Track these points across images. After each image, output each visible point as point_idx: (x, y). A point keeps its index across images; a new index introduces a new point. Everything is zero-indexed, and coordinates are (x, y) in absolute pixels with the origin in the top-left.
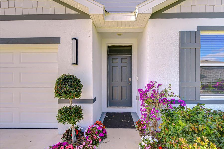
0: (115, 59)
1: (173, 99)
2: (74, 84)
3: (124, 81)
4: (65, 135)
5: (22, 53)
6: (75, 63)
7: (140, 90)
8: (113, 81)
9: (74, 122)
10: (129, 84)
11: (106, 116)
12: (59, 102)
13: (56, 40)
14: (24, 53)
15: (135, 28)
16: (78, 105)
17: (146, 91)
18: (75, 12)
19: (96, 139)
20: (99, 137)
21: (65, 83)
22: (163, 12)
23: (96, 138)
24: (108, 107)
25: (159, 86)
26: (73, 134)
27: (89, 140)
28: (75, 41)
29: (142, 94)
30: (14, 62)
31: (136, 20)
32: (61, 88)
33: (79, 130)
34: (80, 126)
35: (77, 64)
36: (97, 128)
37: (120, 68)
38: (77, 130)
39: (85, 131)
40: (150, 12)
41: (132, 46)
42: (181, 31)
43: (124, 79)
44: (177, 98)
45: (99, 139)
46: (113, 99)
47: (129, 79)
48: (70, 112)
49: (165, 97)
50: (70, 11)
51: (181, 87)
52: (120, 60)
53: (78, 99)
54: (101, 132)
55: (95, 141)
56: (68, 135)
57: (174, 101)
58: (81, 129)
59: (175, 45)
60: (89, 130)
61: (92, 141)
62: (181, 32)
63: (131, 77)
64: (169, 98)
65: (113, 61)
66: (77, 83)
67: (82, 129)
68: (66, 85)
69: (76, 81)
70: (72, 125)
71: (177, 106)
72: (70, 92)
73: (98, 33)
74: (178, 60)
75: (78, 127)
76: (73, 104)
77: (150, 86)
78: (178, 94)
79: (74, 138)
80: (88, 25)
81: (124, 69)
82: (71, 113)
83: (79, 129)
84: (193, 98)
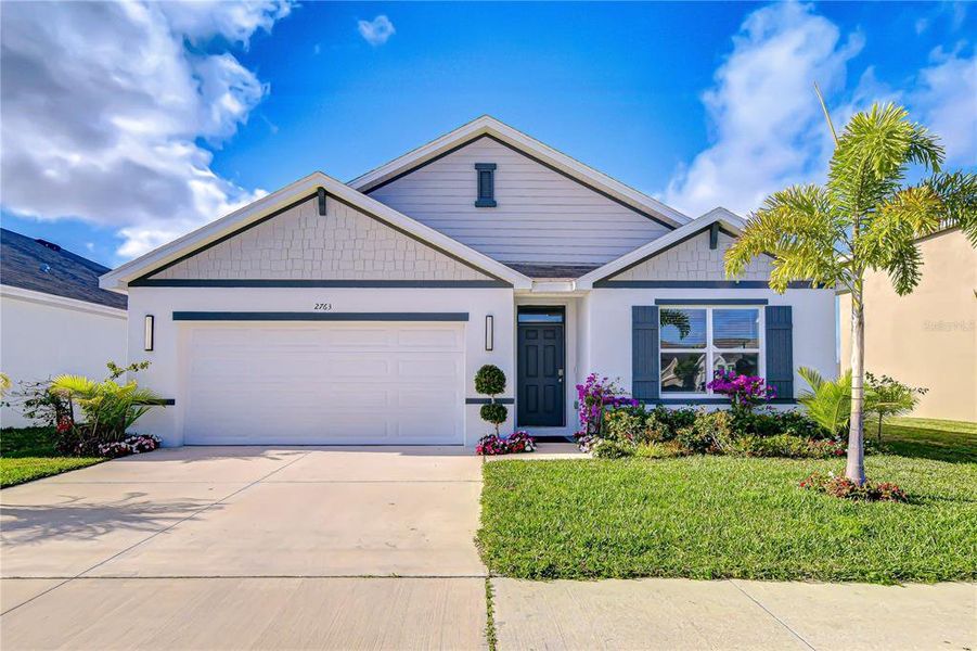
0: (531, 331)
1: (623, 398)
3: (550, 376)
6: (490, 348)
7: (579, 387)
8: (527, 376)
10: (560, 380)
12: (469, 402)
13: (464, 317)
17: (588, 387)
18: (489, 278)
22: (609, 280)
25: (604, 380)
28: (491, 318)
29: (582, 391)
35: (492, 349)
37: (542, 348)
41: (565, 305)
43: (550, 371)
44: (629, 397)
46: (528, 410)
47: (560, 372)
49: (613, 395)
50: (483, 277)
51: (635, 383)
57: (624, 401)
62: (633, 307)
63: (563, 366)
64: (617, 397)
65: (527, 335)
77: (591, 379)
78: (630, 392)
80: (507, 296)
81: (550, 351)
84: (650, 396)
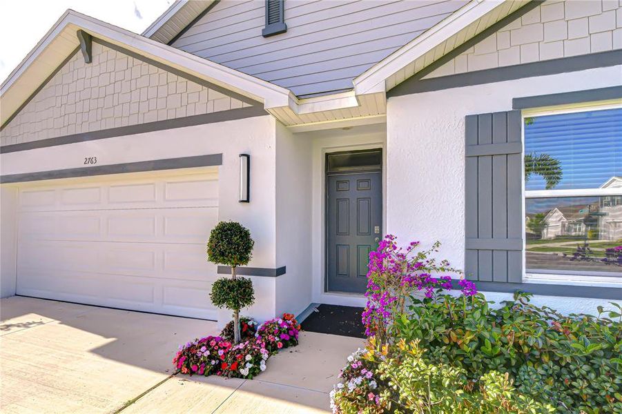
0: (343, 182)
1: (448, 279)
2: (236, 238)
3: (363, 234)
4: (225, 330)
5: (168, 183)
6: (246, 199)
8: (338, 233)
9: (237, 307)
10: (377, 239)
11: (317, 311)
12: (220, 271)
13: (216, 160)
14: (171, 183)
15: (374, 116)
16: (247, 277)
18: (245, 105)
19: (273, 342)
20: (277, 339)
21: (222, 237)
22: (422, 79)
23: (272, 340)
24: (326, 291)
25: (412, 247)
26: (237, 328)
27: (260, 342)
28: (246, 158)
30: (156, 199)
31: (360, 105)
32: (216, 245)
33: (249, 326)
34: (252, 319)
35: (248, 201)
36: (278, 324)
37: (354, 202)
38: (247, 324)
39: (259, 327)
40: (381, 89)
41: (382, 149)
42: (466, 116)
43: (364, 229)
44: (459, 277)
45: (277, 342)
46: (337, 273)
47: (377, 229)
48: (229, 287)
49: (426, 272)
50: (238, 104)
51: (468, 250)
52: (353, 185)
53: (244, 266)
54: (284, 332)
55: (271, 345)
56: (230, 331)
57: (448, 283)
58: (253, 324)
59: (454, 149)
60: (265, 327)
61: (264, 343)
62: (468, 119)
63: (380, 222)
64: (435, 275)
65: (338, 187)
66: (241, 236)
67: (255, 324)
68: (223, 240)
69: (241, 232)
70: (234, 311)
71: (456, 293)
72: (229, 253)
73: (294, 134)
74: (461, 185)
75: (250, 320)
76: (237, 276)
78: (462, 267)
79: (237, 336)
80: (267, 126)
81: (364, 204)
82: (231, 289)
83: (250, 323)
84: (500, 277)
